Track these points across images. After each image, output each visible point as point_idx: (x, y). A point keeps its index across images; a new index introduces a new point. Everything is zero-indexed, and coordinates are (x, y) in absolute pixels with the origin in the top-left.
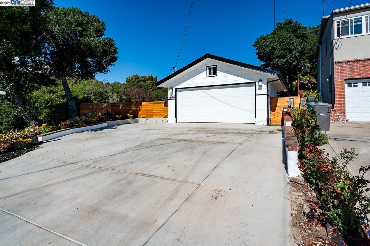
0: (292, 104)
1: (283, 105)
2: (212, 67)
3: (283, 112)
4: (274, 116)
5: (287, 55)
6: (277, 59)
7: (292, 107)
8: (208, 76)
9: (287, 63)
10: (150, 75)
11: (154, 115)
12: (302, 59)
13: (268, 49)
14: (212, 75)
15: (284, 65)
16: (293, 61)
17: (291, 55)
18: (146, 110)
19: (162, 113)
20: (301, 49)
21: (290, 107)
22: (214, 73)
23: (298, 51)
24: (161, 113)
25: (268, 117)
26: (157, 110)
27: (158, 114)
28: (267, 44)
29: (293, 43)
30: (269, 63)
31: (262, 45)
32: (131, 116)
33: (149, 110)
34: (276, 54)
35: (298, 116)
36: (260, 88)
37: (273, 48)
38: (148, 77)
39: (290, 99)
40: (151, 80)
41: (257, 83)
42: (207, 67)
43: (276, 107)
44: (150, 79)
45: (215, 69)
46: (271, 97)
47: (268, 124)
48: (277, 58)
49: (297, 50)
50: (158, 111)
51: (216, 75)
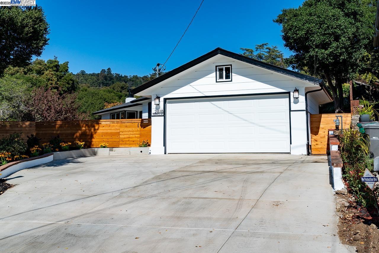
0: (340, 125)
1: (328, 126)
2: (224, 67)
3: (328, 136)
4: (317, 143)
5: (331, 44)
6: (316, 50)
7: (341, 128)
8: (218, 81)
9: (332, 56)
10: (53, 59)
11: (120, 143)
12: (355, 48)
13: (302, 33)
14: (224, 80)
15: (327, 59)
16: (341, 54)
17: (337, 45)
18: (106, 134)
19: (136, 139)
20: (353, 34)
21: (337, 128)
22: (228, 77)
23: (348, 37)
24: (134, 139)
25: (308, 143)
26: (127, 133)
27: (129, 141)
28: (300, 25)
29: (340, 26)
30: (304, 54)
31: (292, 26)
32: (82, 144)
33: (112, 134)
34: (313, 42)
35: (346, 140)
36: (296, 100)
37: (309, 32)
38: (48, 62)
39: (337, 117)
40: (55, 69)
41: (292, 94)
42: (216, 66)
43: (318, 128)
44: (52, 68)
45: (228, 70)
46: (311, 114)
47: (309, 154)
48: (316, 48)
49: (346, 35)
50: (128, 136)
51: (230, 80)
